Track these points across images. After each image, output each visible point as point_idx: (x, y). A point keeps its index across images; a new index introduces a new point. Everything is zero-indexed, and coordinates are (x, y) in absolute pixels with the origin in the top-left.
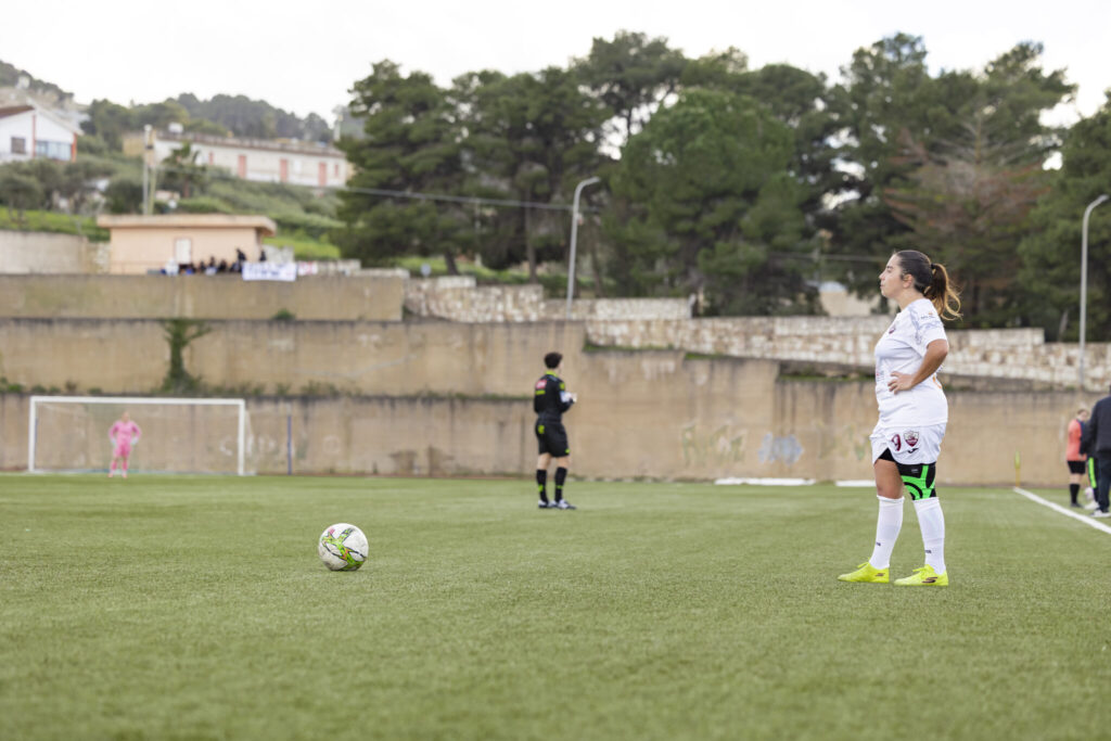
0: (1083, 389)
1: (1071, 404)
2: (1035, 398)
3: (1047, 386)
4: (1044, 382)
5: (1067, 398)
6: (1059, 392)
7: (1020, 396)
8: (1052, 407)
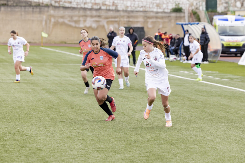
0: (51, 5)
1: (48, 11)
2: (33, 9)
3: (38, 4)
4: (36, 2)
5: (46, 9)
6: (42, 6)
7: (27, 8)
8: (40, 12)
